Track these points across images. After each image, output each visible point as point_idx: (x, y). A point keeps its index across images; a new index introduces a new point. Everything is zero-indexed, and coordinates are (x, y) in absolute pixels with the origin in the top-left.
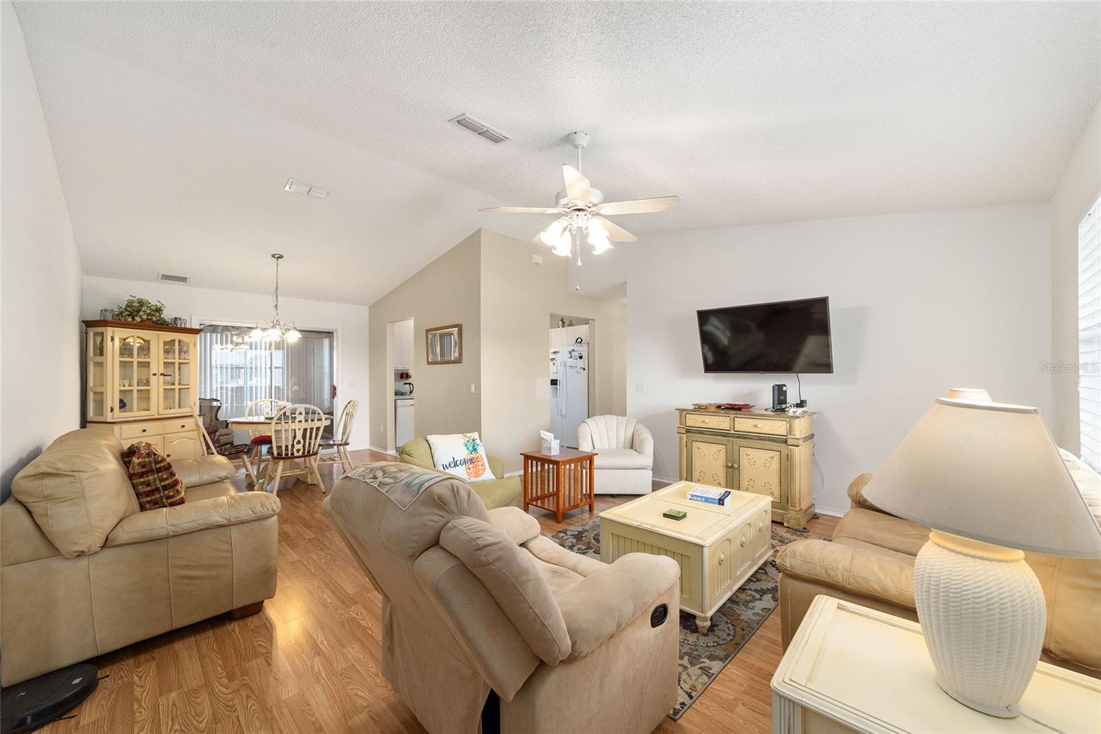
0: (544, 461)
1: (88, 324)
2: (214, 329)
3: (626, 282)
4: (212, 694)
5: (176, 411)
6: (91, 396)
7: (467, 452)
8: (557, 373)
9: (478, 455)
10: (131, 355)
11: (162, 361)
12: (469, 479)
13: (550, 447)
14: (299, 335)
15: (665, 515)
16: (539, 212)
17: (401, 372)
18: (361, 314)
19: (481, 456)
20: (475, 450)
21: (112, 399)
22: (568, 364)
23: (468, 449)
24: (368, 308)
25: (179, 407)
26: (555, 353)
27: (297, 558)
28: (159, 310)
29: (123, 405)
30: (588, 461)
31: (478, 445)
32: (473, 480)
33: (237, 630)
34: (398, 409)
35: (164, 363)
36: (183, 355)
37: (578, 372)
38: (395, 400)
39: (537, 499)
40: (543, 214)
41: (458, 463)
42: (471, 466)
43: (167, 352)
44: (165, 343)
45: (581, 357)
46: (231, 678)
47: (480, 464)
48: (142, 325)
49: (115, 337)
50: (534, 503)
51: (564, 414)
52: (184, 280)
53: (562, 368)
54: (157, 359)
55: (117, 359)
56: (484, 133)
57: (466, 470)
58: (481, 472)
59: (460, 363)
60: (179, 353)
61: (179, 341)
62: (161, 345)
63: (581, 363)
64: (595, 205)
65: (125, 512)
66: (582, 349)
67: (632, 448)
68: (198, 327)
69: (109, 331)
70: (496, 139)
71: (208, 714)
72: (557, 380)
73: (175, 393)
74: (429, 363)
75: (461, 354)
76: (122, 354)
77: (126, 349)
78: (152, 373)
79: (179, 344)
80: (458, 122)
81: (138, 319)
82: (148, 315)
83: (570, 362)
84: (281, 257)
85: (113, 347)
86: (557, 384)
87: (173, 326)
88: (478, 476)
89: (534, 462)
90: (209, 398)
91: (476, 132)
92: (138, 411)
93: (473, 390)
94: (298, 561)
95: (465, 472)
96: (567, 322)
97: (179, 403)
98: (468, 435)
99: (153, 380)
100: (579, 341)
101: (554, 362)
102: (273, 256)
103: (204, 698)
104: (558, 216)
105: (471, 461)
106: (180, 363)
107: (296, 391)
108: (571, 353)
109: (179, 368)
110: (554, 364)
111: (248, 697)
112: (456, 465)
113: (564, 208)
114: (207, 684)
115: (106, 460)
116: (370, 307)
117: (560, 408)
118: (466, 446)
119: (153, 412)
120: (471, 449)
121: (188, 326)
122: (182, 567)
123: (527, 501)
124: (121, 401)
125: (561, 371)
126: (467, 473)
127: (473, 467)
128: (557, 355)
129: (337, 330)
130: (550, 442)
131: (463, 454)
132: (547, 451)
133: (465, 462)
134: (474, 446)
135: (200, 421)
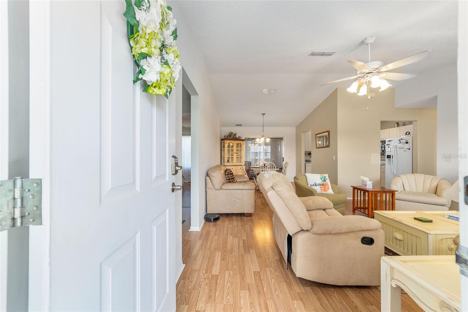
0: (365, 191)
1: (222, 140)
2: (249, 139)
3: (437, 96)
4: (238, 228)
5: (239, 164)
6: (222, 158)
7: (321, 181)
8: (391, 151)
9: (326, 183)
10: (230, 148)
11: (236, 149)
12: (322, 192)
13: (366, 184)
14: (270, 139)
15: (415, 219)
16: (347, 80)
17: (309, 152)
18: (292, 130)
19: (328, 183)
20: (325, 181)
21: (226, 160)
22: (398, 147)
23: (322, 180)
24: (295, 128)
25: (240, 163)
26: (390, 141)
27: (263, 207)
28: (235, 135)
29: (228, 161)
30: (391, 194)
31: (327, 179)
32: (324, 192)
33: (245, 218)
34: (306, 167)
35: (237, 150)
36: (241, 148)
37: (405, 151)
38: (305, 163)
39: (361, 208)
40: (349, 80)
41: (317, 185)
42: (322, 187)
43: (237, 146)
44: (237, 144)
45: (407, 143)
46: (242, 226)
47: (327, 186)
48: (232, 139)
49: (227, 142)
50: (359, 210)
51: (395, 173)
52: (241, 125)
53: (393, 149)
54: (235, 149)
55: (227, 149)
56: (323, 54)
57: (320, 188)
58: (327, 190)
59: (329, 147)
60: (240, 147)
61: (240, 143)
62: (236, 144)
63: (407, 146)
64: (377, 69)
65: (224, 182)
66: (409, 138)
67: (435, 194)
68: (244, 139)
69: (226, 141)
70: (329, 55)
71: (236, 231)
72: (390, 155)
73: (239, 158)
74: (317, 148)
75: (329, 144)
76: (228, 147)
77: (229, 147)
78: (234, 152)
79: (240, 145)
80: (312, 55)
81: (231, 138)
82: (233, 136)
83: (399, 145)
84: (264, 114)
85: (226, 145)
86: (390, 158)
87: (239, 139)
88: (326, 191)
89: (359, 191)
90: (248, 161)
91: (320, 55)
92: (231, 163)
93: (334, 158)
94: (263, 208)
95: (320, 189)
96: (400, 124)
97: (240, 161)
98: (323, 175)
99: (234, 154)
100: (408, 133)
101: (389, 146)
102: (262, 114)
103: (236, 228)
104: (355, 80)
105: (323, 185)
106: (240, 150)
107: (274, 160)
108: (400, 141)
109: (240, 151)
110: (389, 147)
111: (244, 231)
112: (316, 185)
113: (361, 74)
114: (237, 226)
115: (222, 171)
116: (296, 127)
117: (393, 170)
118: (321, 179)
119: (234, 164)
120: (323, 180)
121: (242, 139)
122: (234, 198)
123: (354, 208)
124: (228, 160)
125: (393, 151)
126: (321, 189)
127: (323, 187)
128: (391, 142)
129: (284, 137)
130: (366, 182)
131: (319, 181)
132: (365, 186)
133: (320, 185)
134: (324, 179)
135: (244, 167)
